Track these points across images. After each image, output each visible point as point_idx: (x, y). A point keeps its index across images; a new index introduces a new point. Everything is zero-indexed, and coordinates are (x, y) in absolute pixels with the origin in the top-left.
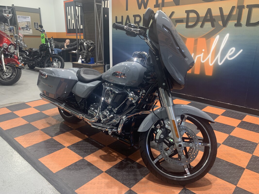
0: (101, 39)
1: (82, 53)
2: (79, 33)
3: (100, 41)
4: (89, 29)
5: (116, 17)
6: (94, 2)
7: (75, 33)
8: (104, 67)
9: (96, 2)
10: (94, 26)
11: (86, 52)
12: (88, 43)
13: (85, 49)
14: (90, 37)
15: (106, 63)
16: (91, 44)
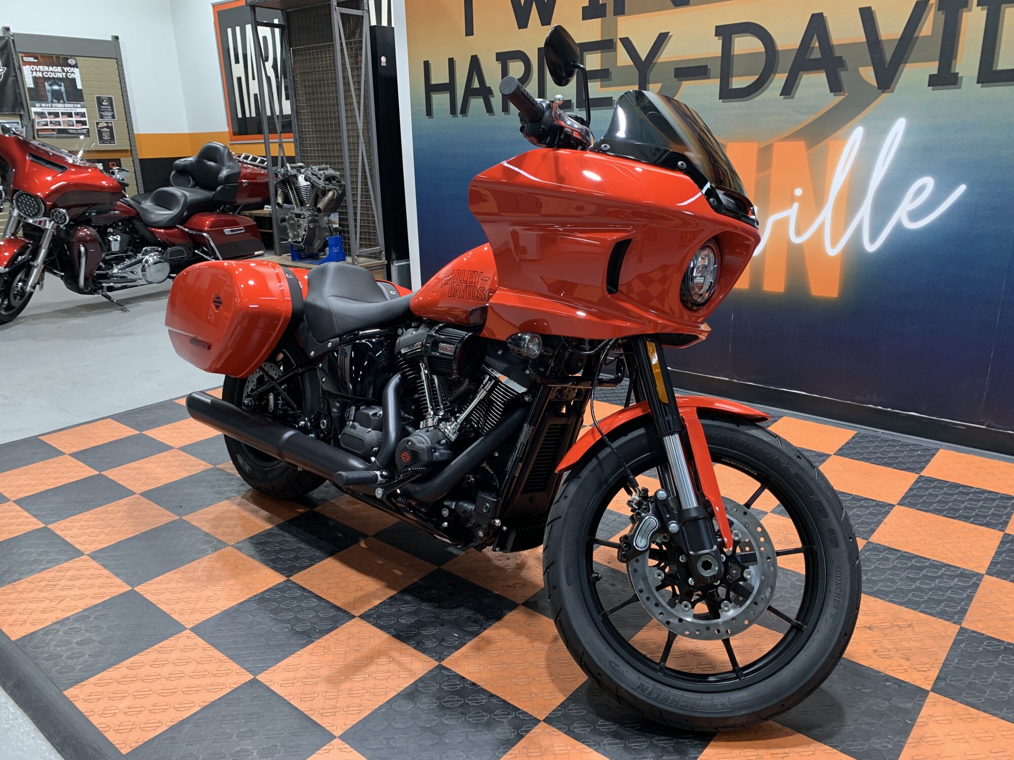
0: (370, 156)
1: (294, 220)
2: (277, 133)
3: (363, 165)
4: (315, 119)
5: (427, 64)
6: (329, 6)
7: (260, 132)
8: (385, 270)
9: (339, 5)
10: (338, 105)
11: (307, 213)
12: (314, 178)
13: (302, 203)
14: (322, 150)
15: (394, 256)
16: (329, 179)
